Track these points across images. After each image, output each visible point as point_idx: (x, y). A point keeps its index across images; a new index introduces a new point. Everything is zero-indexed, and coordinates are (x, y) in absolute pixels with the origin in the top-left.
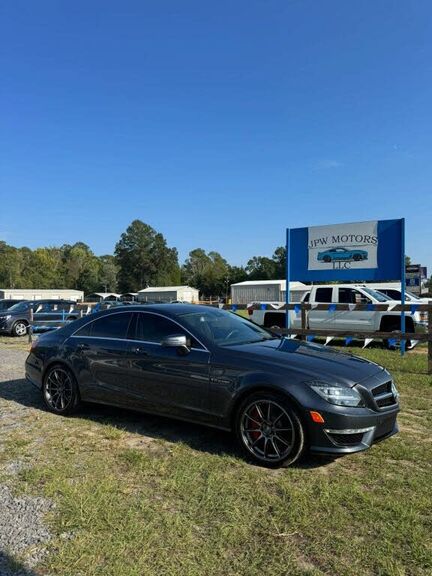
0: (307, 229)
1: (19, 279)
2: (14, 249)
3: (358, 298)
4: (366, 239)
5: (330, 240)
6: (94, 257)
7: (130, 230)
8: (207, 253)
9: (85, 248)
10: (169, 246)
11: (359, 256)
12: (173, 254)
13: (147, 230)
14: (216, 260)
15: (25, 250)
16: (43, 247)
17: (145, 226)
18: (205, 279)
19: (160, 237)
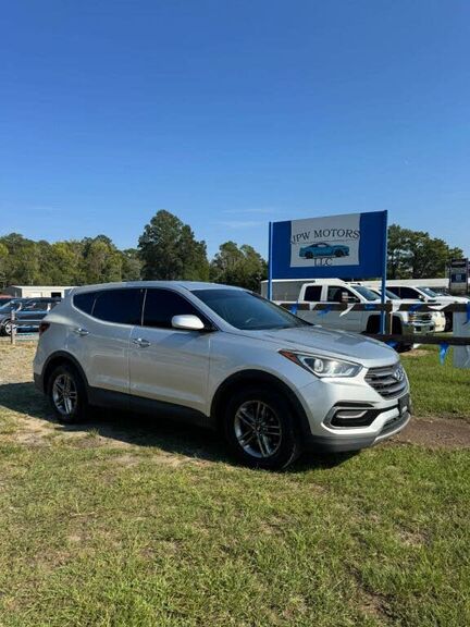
0: (289, 223)
1: (37, 275)
2: (32, 243)
3: (345, 296)
4: (347, 233)
5: (312, 234)
6: (117, 252)
7: (154, 221)
8: (238, 247)
9: (107, 241)
10: (197, 239)
11: (341, 252)
12: (201, 248)
13: (174, 221)
14: (249, 254)
15: (43, 243)
16: (62, 241)
17: (171, 216)
18: (235, 276)
19: (187, 229)
